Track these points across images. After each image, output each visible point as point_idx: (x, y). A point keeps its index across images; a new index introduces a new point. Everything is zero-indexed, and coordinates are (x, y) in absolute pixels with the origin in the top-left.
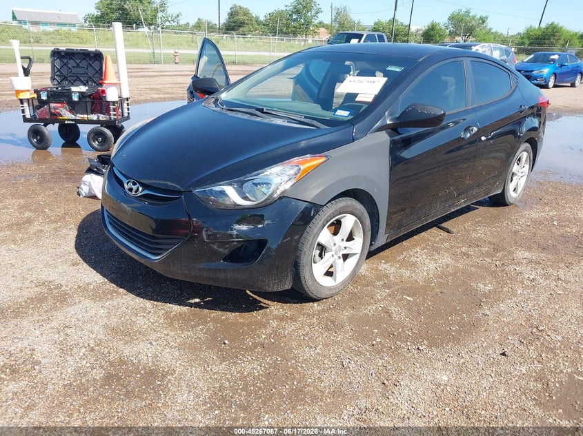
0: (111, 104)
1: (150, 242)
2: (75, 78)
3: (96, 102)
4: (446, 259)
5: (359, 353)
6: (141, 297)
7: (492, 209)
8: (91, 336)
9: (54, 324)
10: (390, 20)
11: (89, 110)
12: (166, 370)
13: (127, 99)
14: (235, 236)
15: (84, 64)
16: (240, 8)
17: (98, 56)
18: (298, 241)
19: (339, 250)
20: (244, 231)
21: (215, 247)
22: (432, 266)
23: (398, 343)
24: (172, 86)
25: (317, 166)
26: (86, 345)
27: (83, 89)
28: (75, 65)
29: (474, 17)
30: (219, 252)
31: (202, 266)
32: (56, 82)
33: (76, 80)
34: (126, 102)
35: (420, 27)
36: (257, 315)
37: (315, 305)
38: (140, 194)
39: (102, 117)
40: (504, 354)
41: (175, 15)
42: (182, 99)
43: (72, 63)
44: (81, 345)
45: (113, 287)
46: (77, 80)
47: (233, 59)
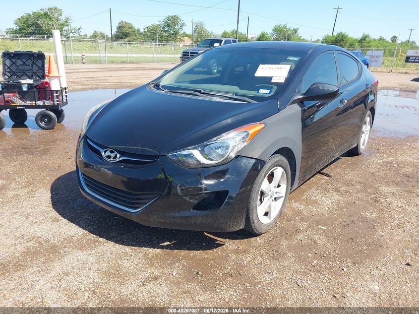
0: (54, 92)
1: (129, 198)
2: (22, 74)
3: (42, 91)
4: (336, 196)
5: (305, 274)
6: (120, 244)
7: (349, 158)
8: (89, 280)
9: (53, 273)
10: (233, 31)
11: (37, 98)
12: (162, 304)
13: (65, 89)
14: (204, 189)
15: (29, 62)
16: (126, 23)
17: (41, 56)
18: (250, 190)
19: (273, 195)
20: (209, 185)
21: (187, 199)
22: (328, 202)
23: (330, 263)
24: (86, 79)
25: (259, 131)
26: (88, 289)
27: (31, 81)
28: (22, 63)
29: (289, 29)
30: (190, 202)
31: (177, 215)
32: (7, 77)
33: (23, 75)
34: (65, 91)
35: (253, 36)
36: (218, 251)
37: (258, 239)
38: (118, 160)
39: (47, 103)
40: (408, 264)
41: (77, 29)
42: (97, 89)
43: (19, 62)
44: (83, 289)
45: (94, 237)
46: (25, 75)
47: (123, 59)
